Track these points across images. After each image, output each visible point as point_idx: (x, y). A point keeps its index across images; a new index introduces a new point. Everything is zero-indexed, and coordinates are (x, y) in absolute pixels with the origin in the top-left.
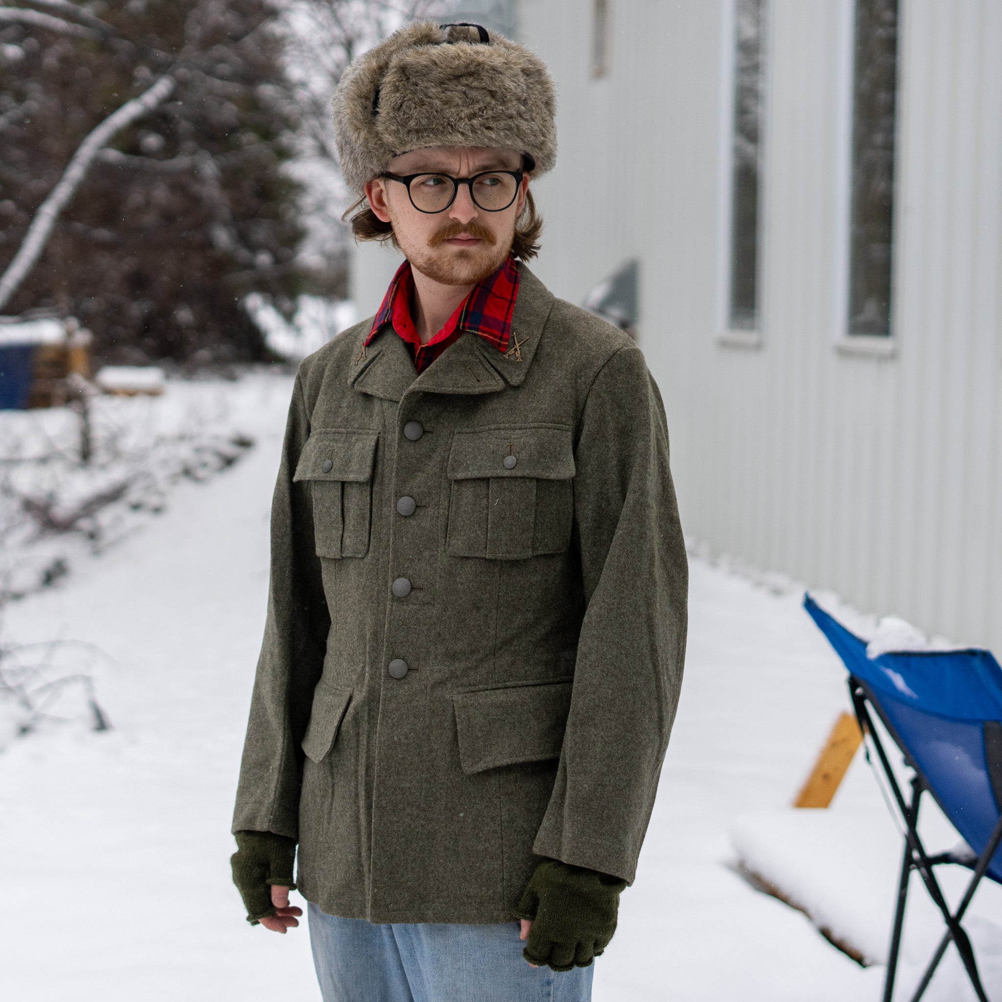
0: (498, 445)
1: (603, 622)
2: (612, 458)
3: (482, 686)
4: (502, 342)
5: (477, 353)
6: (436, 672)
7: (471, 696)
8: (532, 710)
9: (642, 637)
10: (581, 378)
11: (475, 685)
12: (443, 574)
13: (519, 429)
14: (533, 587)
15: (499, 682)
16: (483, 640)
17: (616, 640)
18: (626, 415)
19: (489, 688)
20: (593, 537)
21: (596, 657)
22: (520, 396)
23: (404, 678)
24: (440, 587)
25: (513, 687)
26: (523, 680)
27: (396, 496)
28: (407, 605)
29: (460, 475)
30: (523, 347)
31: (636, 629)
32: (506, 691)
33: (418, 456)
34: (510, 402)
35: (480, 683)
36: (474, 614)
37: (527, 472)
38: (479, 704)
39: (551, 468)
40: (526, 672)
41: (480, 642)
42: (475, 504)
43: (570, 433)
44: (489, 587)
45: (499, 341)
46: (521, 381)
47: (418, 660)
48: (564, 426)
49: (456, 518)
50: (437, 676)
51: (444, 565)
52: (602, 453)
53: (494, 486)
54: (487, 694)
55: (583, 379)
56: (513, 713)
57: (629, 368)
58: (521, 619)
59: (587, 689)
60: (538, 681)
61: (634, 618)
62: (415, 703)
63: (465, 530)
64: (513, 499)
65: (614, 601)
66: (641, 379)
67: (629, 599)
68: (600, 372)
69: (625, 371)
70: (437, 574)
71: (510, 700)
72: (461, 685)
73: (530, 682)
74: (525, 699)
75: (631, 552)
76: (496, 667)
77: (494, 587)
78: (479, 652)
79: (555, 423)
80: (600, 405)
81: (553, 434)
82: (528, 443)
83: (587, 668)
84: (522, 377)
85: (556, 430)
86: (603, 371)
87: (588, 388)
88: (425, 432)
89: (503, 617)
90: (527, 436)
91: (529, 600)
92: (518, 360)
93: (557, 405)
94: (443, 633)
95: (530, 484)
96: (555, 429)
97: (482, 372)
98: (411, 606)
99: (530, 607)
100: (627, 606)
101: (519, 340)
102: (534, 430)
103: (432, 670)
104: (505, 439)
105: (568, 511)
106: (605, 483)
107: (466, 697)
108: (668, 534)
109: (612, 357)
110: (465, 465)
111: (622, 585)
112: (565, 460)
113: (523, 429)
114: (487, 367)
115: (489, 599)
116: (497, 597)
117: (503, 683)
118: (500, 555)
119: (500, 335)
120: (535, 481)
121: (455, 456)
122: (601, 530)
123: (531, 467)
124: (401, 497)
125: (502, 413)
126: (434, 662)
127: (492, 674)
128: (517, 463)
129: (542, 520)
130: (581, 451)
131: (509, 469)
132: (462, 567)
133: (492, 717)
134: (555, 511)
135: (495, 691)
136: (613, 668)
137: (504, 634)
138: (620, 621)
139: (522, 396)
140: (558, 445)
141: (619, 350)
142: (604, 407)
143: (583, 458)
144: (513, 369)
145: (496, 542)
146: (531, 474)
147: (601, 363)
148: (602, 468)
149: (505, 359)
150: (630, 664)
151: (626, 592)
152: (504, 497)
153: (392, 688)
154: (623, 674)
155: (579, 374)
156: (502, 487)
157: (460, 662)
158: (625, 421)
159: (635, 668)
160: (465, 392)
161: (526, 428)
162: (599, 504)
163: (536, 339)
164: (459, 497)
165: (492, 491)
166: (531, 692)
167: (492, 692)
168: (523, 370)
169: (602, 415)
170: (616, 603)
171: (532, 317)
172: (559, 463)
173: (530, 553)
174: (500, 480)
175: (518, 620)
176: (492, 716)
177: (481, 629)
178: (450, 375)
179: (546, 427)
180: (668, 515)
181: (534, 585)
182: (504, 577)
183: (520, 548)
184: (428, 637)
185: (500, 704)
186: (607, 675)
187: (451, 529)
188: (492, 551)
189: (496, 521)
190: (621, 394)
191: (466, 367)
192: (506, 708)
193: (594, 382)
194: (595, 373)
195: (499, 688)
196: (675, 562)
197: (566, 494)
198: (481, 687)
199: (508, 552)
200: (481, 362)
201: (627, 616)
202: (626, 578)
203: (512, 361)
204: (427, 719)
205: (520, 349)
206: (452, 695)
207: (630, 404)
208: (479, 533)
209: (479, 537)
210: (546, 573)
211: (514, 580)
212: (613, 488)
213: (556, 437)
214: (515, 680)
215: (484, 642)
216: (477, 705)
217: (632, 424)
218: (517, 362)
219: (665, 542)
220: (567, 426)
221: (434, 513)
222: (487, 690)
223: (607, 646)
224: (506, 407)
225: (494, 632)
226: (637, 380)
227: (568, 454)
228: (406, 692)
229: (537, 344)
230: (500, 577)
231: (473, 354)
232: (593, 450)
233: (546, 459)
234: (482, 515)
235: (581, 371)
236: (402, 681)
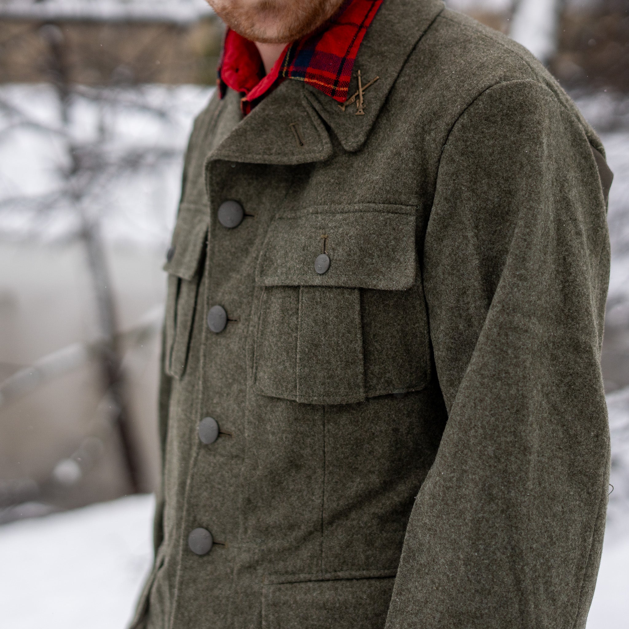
0: (311, 237)
1: (438, 507)
2: (472, 255)
3: (304, 575)
4: (337, 88)
5: (304, 103)
6: (245, 551)
7: (287, 589)
8: (370, 616)
9: (496, 534)
10: (430, 134)
11: (294, 573)
12: (251, 419)
13: (341, 212)
14: (376, 439)
15: (327, 571)
16: (305, 512)
17: (453, 536)
18: (500, 187)
19: (313, 579)
20: (448, 373)
21: (427, 559)
22: (355, 165)
23: (208, 554)
24: (249, 436)
25: (348, 579)
26: (364, 570)
27: (208, 304)
28: (215, 456)
29: (268, 281)
30: (369, 92)
31: (484, 522)
32: (337, 585)
33: (233, 250)
34: (340, 173)
35: (301, 571)
36: (292, 474)
37: (344, 278)
38: (296, 602)
39: (381, 272)
40: (367, 558)
41: (300, 514)
42: (283, 323)
43: (413, 218)
44: (309, 440)
45: (333, 87)
46: (359, 143)
47: (223, 532)
48: (403, 207)
49: (263, 341)
50: (245, 557)
51: (252, 406)
52: (458, 247)
53: (305, 298)
54: (309, 588)
55: (433, 134)
56: (341, 618)
57: (507, 114)
58: (360, 483)
59: (408, 607)
60: (386, 571)
61: (481, 504)
62: (216, 592)
63: (272, 360)
64: (328, 319)
65: (452, 475)
66: (524, 132)
67: (474, 474)
68: (455, 122)
69: (499, 119)
70: (246, 418)
71: (338, 600)
72: (276, 572)
73: (374, 573)
74: (361, 598)
75: (481, 401)
76: (324, 550)
77: (316, 439)
78: (299, 528)
79: (390, 203)
80: (453, 174)
81: (385, 220)
82: (347, 234)
83: (413, 574)
84: (361, 138)
85: (390, 215)
86: (461, 120)
87: (439, 148)
88: (245, 215)
89: (334, 481)
90: (348, 224)
91: (371, 457)
92: (358, 113)
93: (393, 176)
94: (254, 499)
95: (351, 297)
96: (388, 212)
97: (308, 131)
98: (218, 457)
99: (373, 466)
100: (471, 485)
101: (364, 81)
102: (358, 215)
103: (240, 548)
104: (320, 228)
105: (421, 332)
106: (464, 292)
107: (280, 589)
108: (569, 369)
109: (476, 99)
110: (275, 264)
111: (465, 451)
112: (402, 259)
113: (346, 213)
114: (315, 123)
115: (311, 455)
116: (321, 453)
117: (333, 573)
118: (316, 398)
119: (334, 77)
120: (356, 291)
121: (266, 252)
122: (459, 364)
123: (349, 271)
124: (213, 305)
125: (325, 189)
126: (243, 537)
127: (318, 560)
128: (330, 265)
129: (378, 347)
130: (429, 244)
131: (320, 275)
132: (273, 411)
133: (312, 623)
134: (398, 333)
135: (321, 583)
136: (445, 578)
137: (335, 505)
138: (461, 507)
139: (358, 162)
140: (392, 237)
141: (490, 87)
142: (460, 177)
143: (432, 255)
144: (351, 126)
145: (308, 379)
146: (349, 282)
147: (458, 108)
148: (458, 271)
149: (341, 111)
150: (470, 576)
151: (471, 463)
152: (317, 315)
153: (191, 568)
154: (458, 590)
155: (427, 126)
156: (313, 299)
157: (275, 539)
158: (498, 197)
159: (479, 582)
160: (279, 162)
161: (349, 212)
162: (453, 325)
163: (389, 79)
164: (268, 310)
165: (302, 306)
166: (373, 588)
167: (317, 585)
168: (364, 128)
169: (457, 189)
170: (455, 479)
171: (391, 46)
172: (393, 264)
173: (361, 395)
174: (312, 290)
175: (355, 485)
176: (313, 620)
177: (302, 496)
178: (265, 136)
179: (375, 210)
180: (570, 339)
181: (377, 436)
182: (329, 427)
183: (345, 388)
184: (235, 503)
185: (324, 604)
186: (437, 589)
187: (257, 356)
188: (304, 393)
189: (307, 350)
190: (491, 155)
191: (289, 124)
192: (331, 610)
193: (446, 139)
194: (448, 125)
195: (328, 580)
196: (582, 412)
197: (414, 307)
198: (302, 576)
199: (327, 394)
200: (308, 116)
201: (470, 501)
202: (472, 441)
203: (350, 114)
204: (229, 616)
205: (363, 95)
206: (262, 585)
207: (507, 171)
208: (287, 364)
209: (288, 371)
210: (394, 421)
211: (344, 430)
212: (475, 301)
213: (390, 225)
214: (351, 569)
215: (307, 516)
216: (292, 603)
217: (510, 203)
218: (357, 115)
219: (562, 381)
220: (408, 208)
221: (243, 332)
222: (310, 581)
223: (440, 544)
224: (332, 181)
225: (320, 501)
226: (518, 133)
227: (408, 250)
228: (208, 575)
229: (388, 87)
230: (324, 427)
231: (299, 105)
232: (445, 242)
233: (372, 259)
234: (290, 339)
235: (431, 122)
236: (205, 559)
